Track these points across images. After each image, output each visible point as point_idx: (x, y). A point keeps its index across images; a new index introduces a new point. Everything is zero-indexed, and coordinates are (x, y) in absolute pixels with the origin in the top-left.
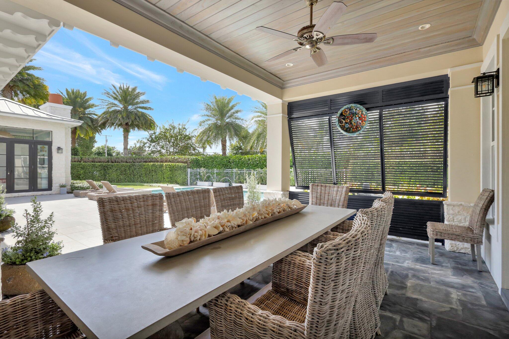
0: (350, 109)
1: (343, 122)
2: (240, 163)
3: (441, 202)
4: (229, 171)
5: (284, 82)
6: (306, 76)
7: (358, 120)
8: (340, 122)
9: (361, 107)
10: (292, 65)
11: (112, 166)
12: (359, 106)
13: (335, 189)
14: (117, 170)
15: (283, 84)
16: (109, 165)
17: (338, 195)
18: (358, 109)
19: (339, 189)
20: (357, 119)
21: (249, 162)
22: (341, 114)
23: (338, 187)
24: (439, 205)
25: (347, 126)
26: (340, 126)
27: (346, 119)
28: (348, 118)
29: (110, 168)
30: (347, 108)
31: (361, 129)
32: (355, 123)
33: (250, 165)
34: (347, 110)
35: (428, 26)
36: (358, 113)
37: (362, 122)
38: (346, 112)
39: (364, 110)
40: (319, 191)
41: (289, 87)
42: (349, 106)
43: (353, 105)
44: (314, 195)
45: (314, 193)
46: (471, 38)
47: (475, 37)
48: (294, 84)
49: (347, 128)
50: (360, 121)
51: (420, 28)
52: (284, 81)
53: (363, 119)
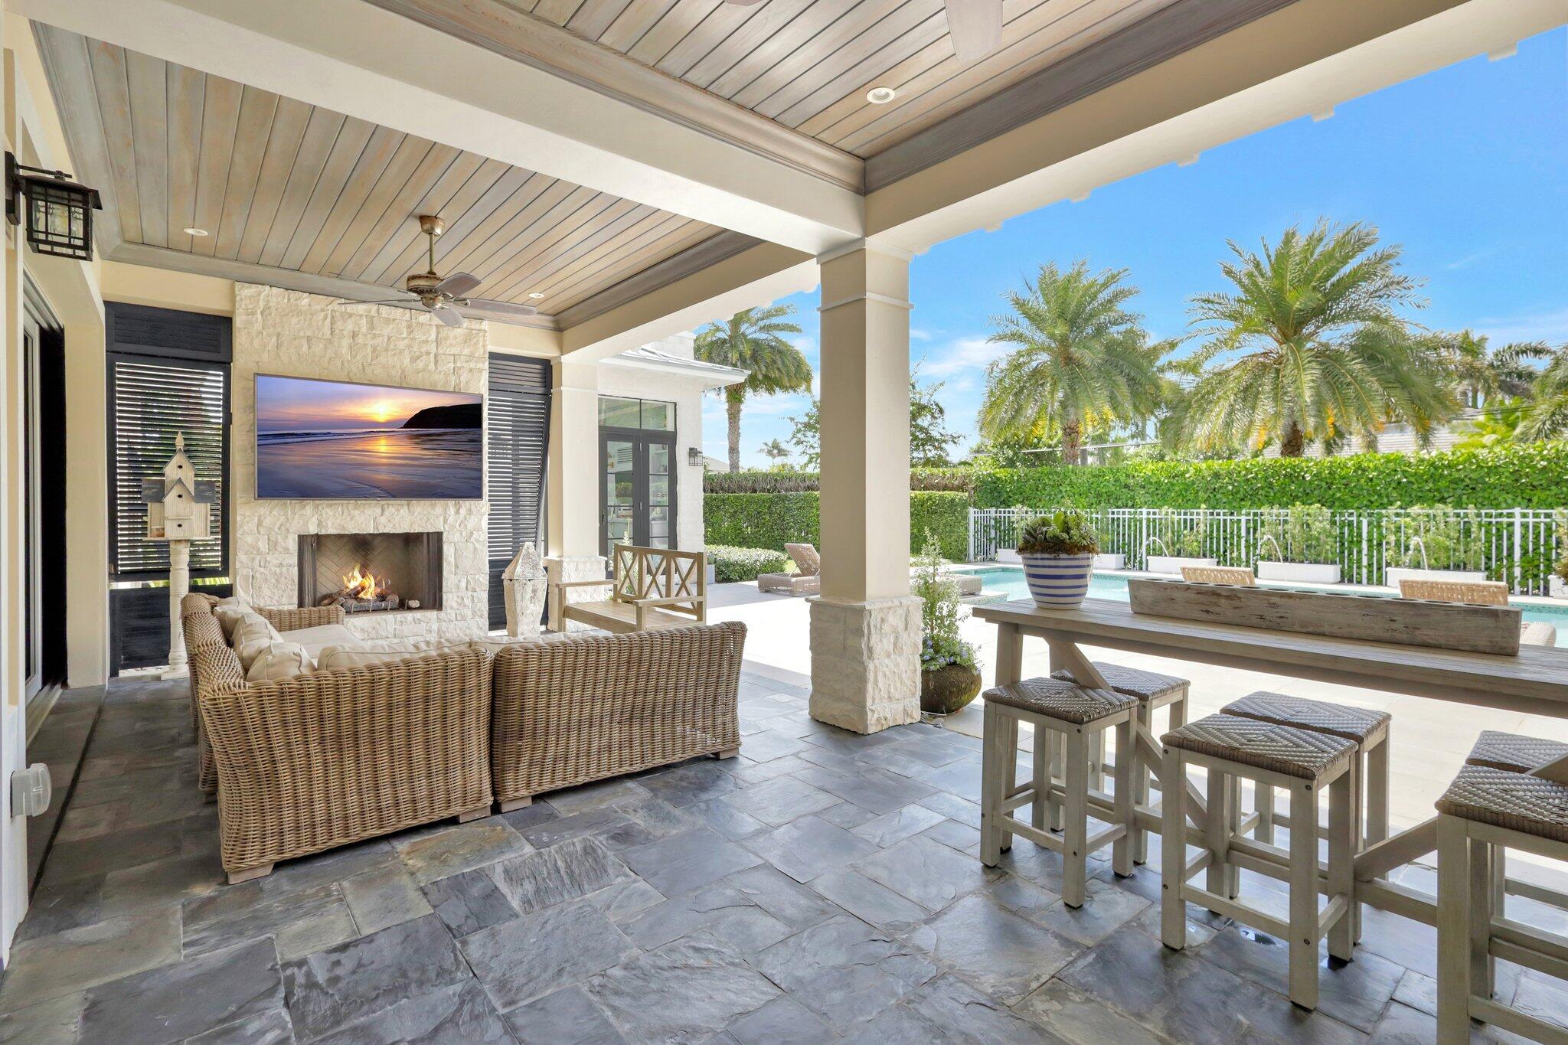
2: (1177, 488)
4: (1124, 514)
11: (723, 500)
14: (735, 512)
16: (715, 499)
21: (1217, 485)
29: (718, 507)
33: (1219, 496)
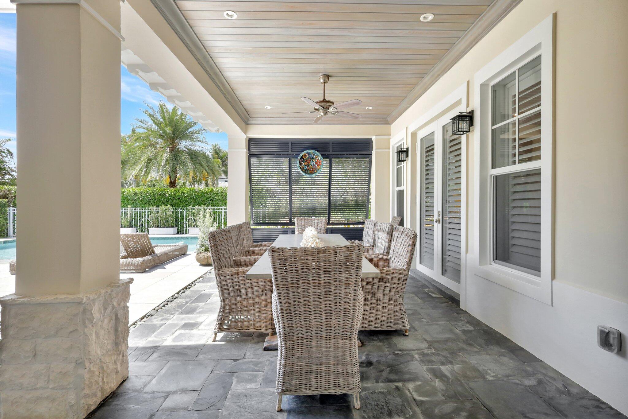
0: (309, 154)
1: (302, 164)
3: (363, 228)
5: (250, 119)
6: (274, 118)
7: (315, 164)
8: (300, 164)
9: (318, 154)
10: (270, 108)
12: (316, 152)
13: (316, 221)
15: (248, 120)
17: (319, 226)
18: (315, 155)
19: (319, 221)
20: (313, 163)
21: (136, 198)
22: (302, 158)
23: (318, 220)
24: (361, 230)
25: (306, 168)
26: (300, 167)
27: (305, 161)
28: (306, 161)
30: (307, 153)
31: (316, 172)
32: (312, 166)
33: (137, 202)
34: (306, 154)
35: (371, 108)
36: (315, 158)
37: (318, 166)
38: (306, 155)
39: (320, 156)
40: (303, 223)
41: (255, 124)
42: (309, 152)
43: (312, 151)
44: (299, 227)
45: (299, 225)
46: (386, 119)
47: (388, 119)
48: (259, 122)
49: (306, 170)
50: (316, 165)
51: (366, 108)
52: (250, 117)
53: (319, 163)
